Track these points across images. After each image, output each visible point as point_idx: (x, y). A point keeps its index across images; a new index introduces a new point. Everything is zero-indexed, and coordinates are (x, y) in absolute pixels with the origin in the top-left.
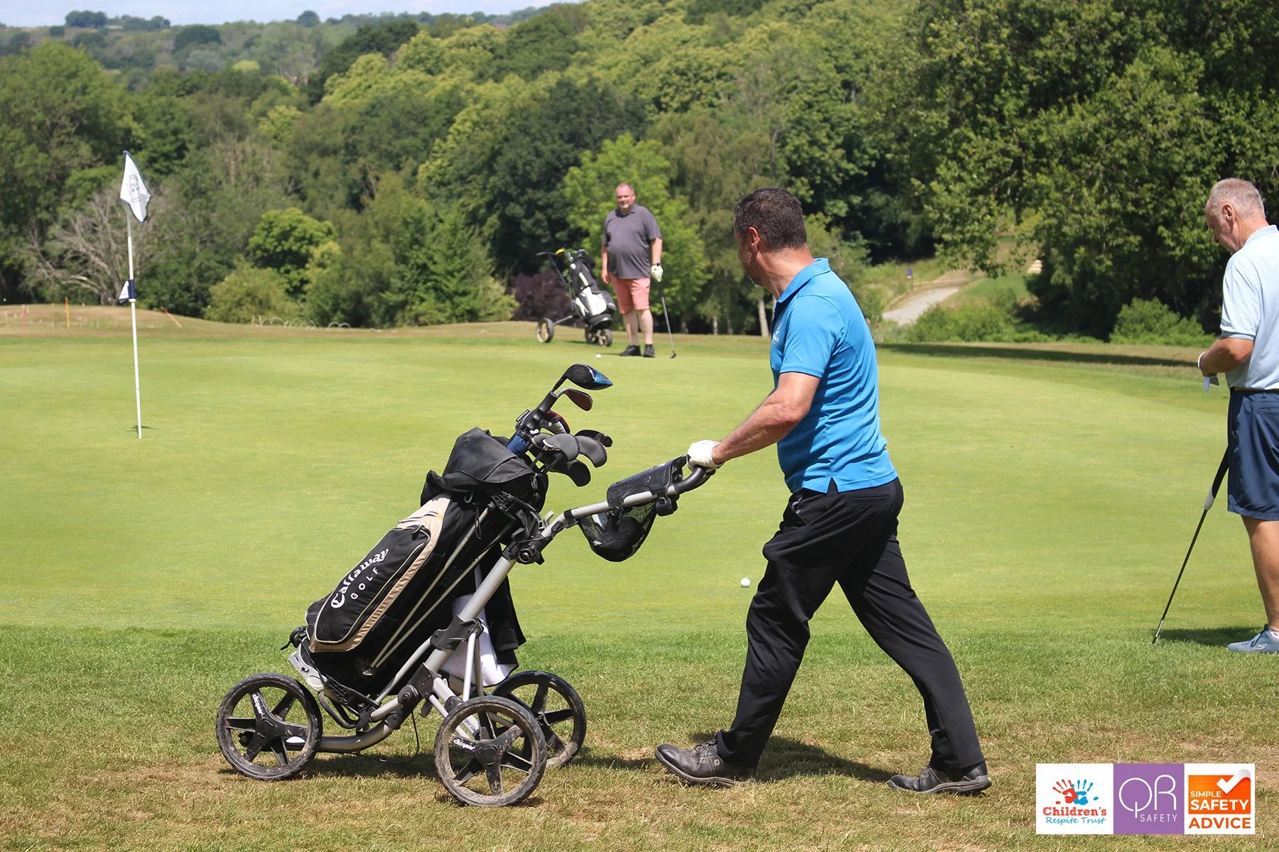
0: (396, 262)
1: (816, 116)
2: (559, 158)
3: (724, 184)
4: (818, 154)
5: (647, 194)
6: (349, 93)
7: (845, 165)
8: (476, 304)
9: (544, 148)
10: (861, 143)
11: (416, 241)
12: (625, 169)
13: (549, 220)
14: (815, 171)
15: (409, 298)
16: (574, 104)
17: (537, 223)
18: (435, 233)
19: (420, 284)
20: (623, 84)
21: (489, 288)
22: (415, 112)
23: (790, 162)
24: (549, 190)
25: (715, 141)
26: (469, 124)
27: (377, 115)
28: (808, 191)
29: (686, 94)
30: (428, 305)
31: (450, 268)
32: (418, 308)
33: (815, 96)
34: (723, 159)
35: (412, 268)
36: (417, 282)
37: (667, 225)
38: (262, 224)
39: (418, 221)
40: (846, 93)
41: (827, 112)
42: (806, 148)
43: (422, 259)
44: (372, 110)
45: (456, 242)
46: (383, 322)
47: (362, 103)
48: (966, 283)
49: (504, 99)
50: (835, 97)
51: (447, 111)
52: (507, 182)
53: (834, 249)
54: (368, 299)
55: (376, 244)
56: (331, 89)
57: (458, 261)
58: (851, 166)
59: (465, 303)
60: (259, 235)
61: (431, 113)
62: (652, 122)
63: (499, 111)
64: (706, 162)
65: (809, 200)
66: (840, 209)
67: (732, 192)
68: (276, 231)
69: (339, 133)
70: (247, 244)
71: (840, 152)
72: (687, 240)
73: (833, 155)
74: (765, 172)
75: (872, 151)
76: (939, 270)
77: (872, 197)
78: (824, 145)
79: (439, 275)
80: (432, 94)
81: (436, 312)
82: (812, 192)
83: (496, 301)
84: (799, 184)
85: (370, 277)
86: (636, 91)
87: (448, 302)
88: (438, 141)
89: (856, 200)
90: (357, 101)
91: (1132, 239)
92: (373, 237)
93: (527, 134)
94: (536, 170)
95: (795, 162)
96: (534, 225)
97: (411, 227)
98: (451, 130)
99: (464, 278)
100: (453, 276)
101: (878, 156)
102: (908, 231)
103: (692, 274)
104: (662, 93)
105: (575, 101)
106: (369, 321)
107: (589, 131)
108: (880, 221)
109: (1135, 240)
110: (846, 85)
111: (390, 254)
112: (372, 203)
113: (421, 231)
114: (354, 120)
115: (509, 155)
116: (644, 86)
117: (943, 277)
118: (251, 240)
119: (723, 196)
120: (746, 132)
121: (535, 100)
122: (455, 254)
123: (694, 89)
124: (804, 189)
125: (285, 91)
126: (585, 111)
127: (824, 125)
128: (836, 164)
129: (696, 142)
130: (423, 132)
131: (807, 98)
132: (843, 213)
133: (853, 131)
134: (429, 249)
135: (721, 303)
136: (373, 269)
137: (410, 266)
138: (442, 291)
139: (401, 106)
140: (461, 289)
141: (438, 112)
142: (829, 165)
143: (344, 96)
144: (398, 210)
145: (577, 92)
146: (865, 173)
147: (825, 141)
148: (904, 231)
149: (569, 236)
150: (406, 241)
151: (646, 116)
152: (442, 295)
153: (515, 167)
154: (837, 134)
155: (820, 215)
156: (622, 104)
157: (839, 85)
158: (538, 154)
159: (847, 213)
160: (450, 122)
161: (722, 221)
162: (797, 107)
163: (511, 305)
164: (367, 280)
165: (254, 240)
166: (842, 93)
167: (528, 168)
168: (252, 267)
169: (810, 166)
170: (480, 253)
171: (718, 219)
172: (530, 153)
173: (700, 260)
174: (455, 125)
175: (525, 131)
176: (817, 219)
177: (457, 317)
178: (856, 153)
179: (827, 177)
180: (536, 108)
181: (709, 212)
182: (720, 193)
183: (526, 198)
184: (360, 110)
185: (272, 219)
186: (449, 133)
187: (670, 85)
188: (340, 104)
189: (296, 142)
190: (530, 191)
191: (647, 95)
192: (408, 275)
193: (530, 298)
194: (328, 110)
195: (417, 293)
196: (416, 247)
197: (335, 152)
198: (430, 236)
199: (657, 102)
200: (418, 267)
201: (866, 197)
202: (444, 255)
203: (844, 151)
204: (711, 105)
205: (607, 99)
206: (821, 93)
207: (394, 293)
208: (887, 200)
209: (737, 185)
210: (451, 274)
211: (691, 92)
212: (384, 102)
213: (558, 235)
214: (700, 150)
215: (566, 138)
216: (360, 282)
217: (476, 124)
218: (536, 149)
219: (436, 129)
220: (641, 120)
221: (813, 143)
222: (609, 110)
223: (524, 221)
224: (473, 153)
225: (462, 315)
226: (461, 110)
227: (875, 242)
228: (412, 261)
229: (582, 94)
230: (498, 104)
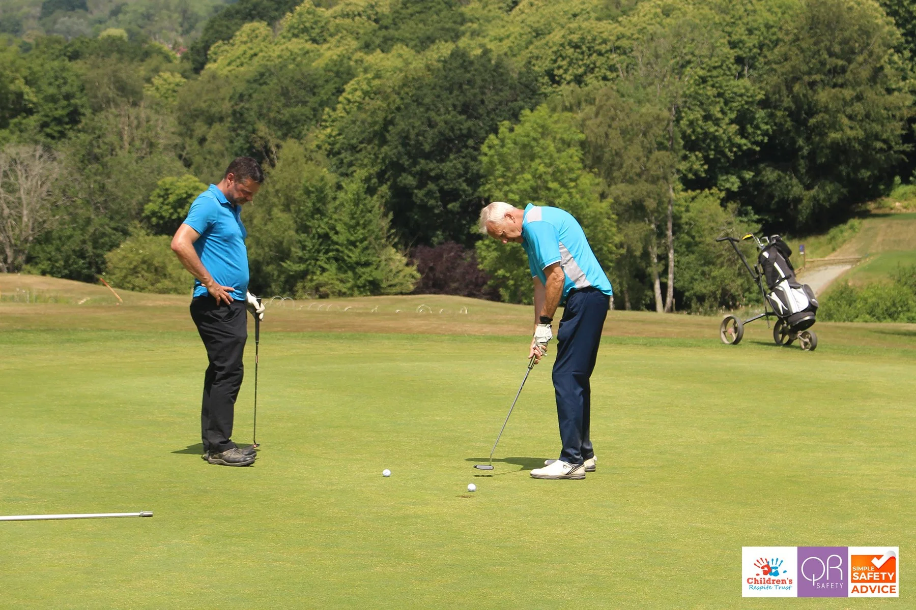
0: (297, 231)
1: (711, 92)
2: (452, 129)
3: (625, 157)
4: (712, 130)
5: (563, 166)
6: (235, 61)
7: (738, 140)
8: (378, 275)
9: (438, 119)
10: (754, 118)
11: (318, 211)
12: (542, 141)
13: (441, 190)
14: (709, 145)
15: (310, 267)
16: (468, 75)
17: (429, 194)
18: (337, 202)
19: (321, 254)
20: (514, 56)
21: (391, 259)
22: (304, 81)
23: (684, 136)
24: (442, 161)
25: (616, 115)
26: (359, 93)
27: (265, 83)
28: (702, 165)
29: (580, 67)
30: (330, 276)
31: (352, 238)
32: (319, 278)
33: (709, 71)
34: (624, 132)
35: (314, 237)
36: (319, 251)
37: (582, 198)
38: (158, 191)
39: (321, 190)
40: (739, 68)
41: (721, 87)
42: (700, 122)
43: (323, 228)
44: (261, 78)
45: (358, 212)
46: (283, 292)
47: (250, 70)
48: (859, 260)
49: (396, 70)
50: (728, 73)
51: (337, 79)
52: (399, 153)
53: (729, 223)
54: (269, 269)
55: (276, 212)
56: (214, 57)
57: (362, 231)
58: (744, 141)
59: (367, 274)
60: (154, 202)
61: (320, 82)
62: (546, 95)
63: (392, 81)
64: (607, 135)
65: (703, 175)
66: (733, 184)
67: (632, 166)
68: (172, 199)
69: (226, 101)
70: (142, 210)
71: (734, 127)
72: (601, 213)
73: (727, 130)
74: (661, 146)
75: (764, 127)
76: (830, 246)
77: (764, 173)
78: (718, 119)
79: (342, 245)
80: (319, 64)
81: (338, 282)
82: (706, 167)
83: (398, 272)
84: (693, 158)
85: (270, 246)
86: (530, 62)
87: (350, 274)
88: (327, 109)
89: (749, 175)
90: (242, 69)
92: (274, 205)
93: (419, 104)
94: (429, 141)
95: (690, 136)
96: (426, 195)
97: (313, 196)
98: (341, 99)
99: (366, 248)
100: (356, 247)
101: (770, 131)
102: (800, 207)
103: (605, 249)
104: (556, 65)
105: (469, 72)
106: (269, 290)
107: (483, 102)
108: (771, 197)
110: (739, 60)
111: (291, 222)
112: (273, 172)
113: (322, 199)
114: (241, 87)
115: (402, 125)
116: (537, 58)
117: (835, 254)
118: (146, 207)
119: (623, 170)
120: (648, 105)
121: (429, 70)
122: (358, 224)
123: (588, 62)
124: (698, 163)
125: (168, 59)
126: (479, 82)
127: (718, 100)
128: (729, 139)
129: (597, 114)
130: (313, 101)
131: (701, 73)
132: (735, 188)
133: (746, 107)
134: (331, 219)
135: (620, 277)
136: (274, 238)
137: (311, 236)
138: (344, 261)
139: (291, 75)
140: (363, 259)
141: (327, 81)
142: (722, 140)
143: (229, 64)
144: (300, 179)
145: (471, 63)
146: (758, 149)
147: (719, 115)
148: (796, 207)
149: (461, 207)
150: (307, 210)
151: (539, 88)
152: (343, 265)
153: (407, 137)
154: (730, 109)
155: (714, 190)
156: (515, 76)
157: (732, 60)
158: (431, 124)
159: (739, 187)
160: (340, 91)
161: (623, 195)
162: (692, 82)
163: (413, 277)
164: (267, 249)
165: (150, 207)
166: (735, 68)
167: (421, 138)
168: (148, 235)
169: (704, 141)
170: (383, 224)
171: (620, 193)
172: (423, 123)
173: (614, 235)
174: (344, 94)
175: (418, 102)
176: (712, 194)
177: (359, 287)
178: (750, 129)
179: (720, 151)
180: (429, 79)
181: (609, 186)
182: (621, 167)
183: (418, 168)
184: (247, 77)
185: (167, 186)
186: (339, 103)
187: (564, 59)
188: (225, 72)
189: (181, 108)
190: (422, 161)
191: (539, 67)
192: (309, 244)
193: (432, 269)
194: (214, 77)
195: (319, 263)
196: (318, 216)
197: (221, 119)
198: (330, 207)
199: (550, 74)
200: (320, 236)
201: (758, 173)
202: (345, 224)
203: (737, 127)
204: (605, 78)
205: (501, 70)
206: (715, 68)
207: (294, 262)
208: (779, 175)
209: (638, 159)
210: (353, 244)
211: (585, 65)
212: (273, 70)
213: (450, 206)
214: (601, 123)
215: (459, 109)
216: (260, 251)
217: (366, 93)
218: (429, 119)
219: (325, 98)
220: (534, 92)
221: (707, 117)
222: (503, 82)
223: (416, 191)
224: (363, 122)
225: (364, 286)
226: (351, 79)
227: (766, 217)
228: (314, 231)
229: (476, 66)
230: (388, 74)
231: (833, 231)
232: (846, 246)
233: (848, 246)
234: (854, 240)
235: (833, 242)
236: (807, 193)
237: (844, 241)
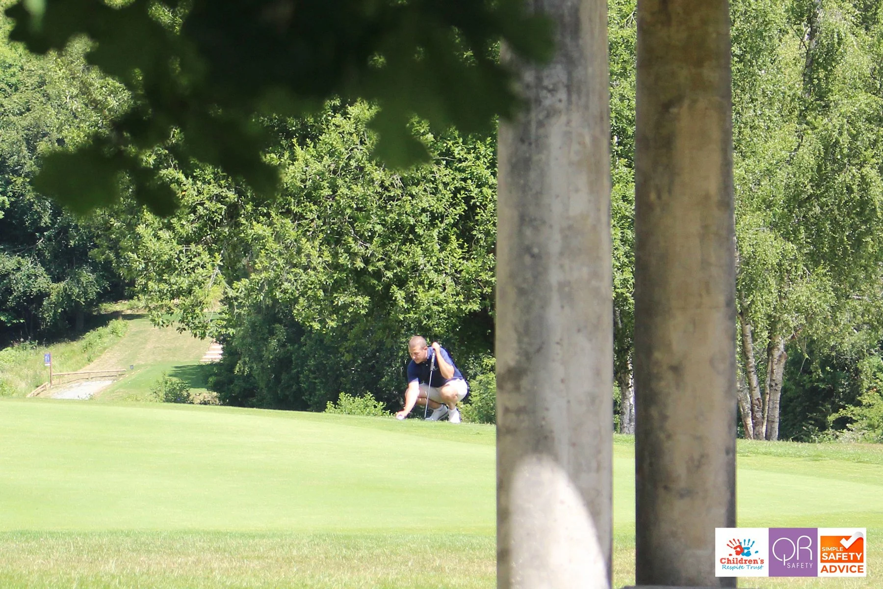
48: (121, 374)
76: (86, 356)
91: (359, 299)
102: (46, 304)
108: (9, 290)
109: (363, 300)
117: (92, 365)
148: (40, 304)
208: (18, 262)
231: (91, 336)
232: (105, 356)
233: (109, 355)
234: (116, 348)
235: (90, 349)
236: (55, 285)
237: (105, 349)
